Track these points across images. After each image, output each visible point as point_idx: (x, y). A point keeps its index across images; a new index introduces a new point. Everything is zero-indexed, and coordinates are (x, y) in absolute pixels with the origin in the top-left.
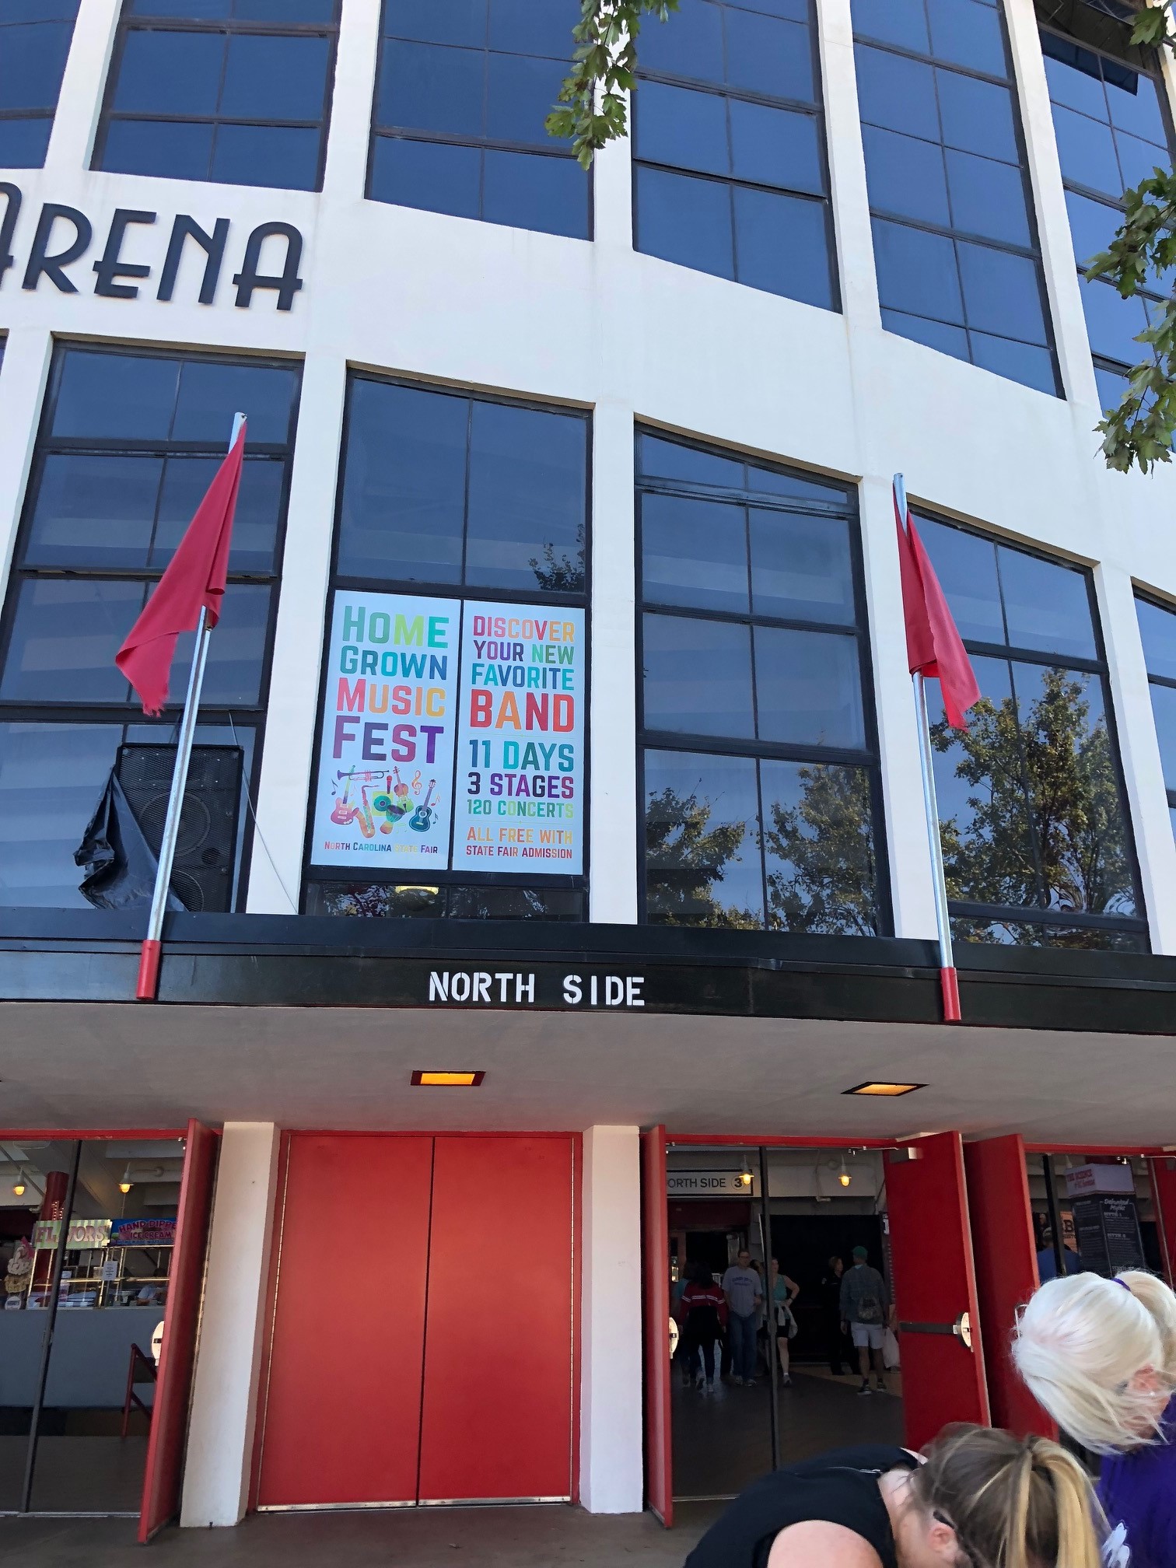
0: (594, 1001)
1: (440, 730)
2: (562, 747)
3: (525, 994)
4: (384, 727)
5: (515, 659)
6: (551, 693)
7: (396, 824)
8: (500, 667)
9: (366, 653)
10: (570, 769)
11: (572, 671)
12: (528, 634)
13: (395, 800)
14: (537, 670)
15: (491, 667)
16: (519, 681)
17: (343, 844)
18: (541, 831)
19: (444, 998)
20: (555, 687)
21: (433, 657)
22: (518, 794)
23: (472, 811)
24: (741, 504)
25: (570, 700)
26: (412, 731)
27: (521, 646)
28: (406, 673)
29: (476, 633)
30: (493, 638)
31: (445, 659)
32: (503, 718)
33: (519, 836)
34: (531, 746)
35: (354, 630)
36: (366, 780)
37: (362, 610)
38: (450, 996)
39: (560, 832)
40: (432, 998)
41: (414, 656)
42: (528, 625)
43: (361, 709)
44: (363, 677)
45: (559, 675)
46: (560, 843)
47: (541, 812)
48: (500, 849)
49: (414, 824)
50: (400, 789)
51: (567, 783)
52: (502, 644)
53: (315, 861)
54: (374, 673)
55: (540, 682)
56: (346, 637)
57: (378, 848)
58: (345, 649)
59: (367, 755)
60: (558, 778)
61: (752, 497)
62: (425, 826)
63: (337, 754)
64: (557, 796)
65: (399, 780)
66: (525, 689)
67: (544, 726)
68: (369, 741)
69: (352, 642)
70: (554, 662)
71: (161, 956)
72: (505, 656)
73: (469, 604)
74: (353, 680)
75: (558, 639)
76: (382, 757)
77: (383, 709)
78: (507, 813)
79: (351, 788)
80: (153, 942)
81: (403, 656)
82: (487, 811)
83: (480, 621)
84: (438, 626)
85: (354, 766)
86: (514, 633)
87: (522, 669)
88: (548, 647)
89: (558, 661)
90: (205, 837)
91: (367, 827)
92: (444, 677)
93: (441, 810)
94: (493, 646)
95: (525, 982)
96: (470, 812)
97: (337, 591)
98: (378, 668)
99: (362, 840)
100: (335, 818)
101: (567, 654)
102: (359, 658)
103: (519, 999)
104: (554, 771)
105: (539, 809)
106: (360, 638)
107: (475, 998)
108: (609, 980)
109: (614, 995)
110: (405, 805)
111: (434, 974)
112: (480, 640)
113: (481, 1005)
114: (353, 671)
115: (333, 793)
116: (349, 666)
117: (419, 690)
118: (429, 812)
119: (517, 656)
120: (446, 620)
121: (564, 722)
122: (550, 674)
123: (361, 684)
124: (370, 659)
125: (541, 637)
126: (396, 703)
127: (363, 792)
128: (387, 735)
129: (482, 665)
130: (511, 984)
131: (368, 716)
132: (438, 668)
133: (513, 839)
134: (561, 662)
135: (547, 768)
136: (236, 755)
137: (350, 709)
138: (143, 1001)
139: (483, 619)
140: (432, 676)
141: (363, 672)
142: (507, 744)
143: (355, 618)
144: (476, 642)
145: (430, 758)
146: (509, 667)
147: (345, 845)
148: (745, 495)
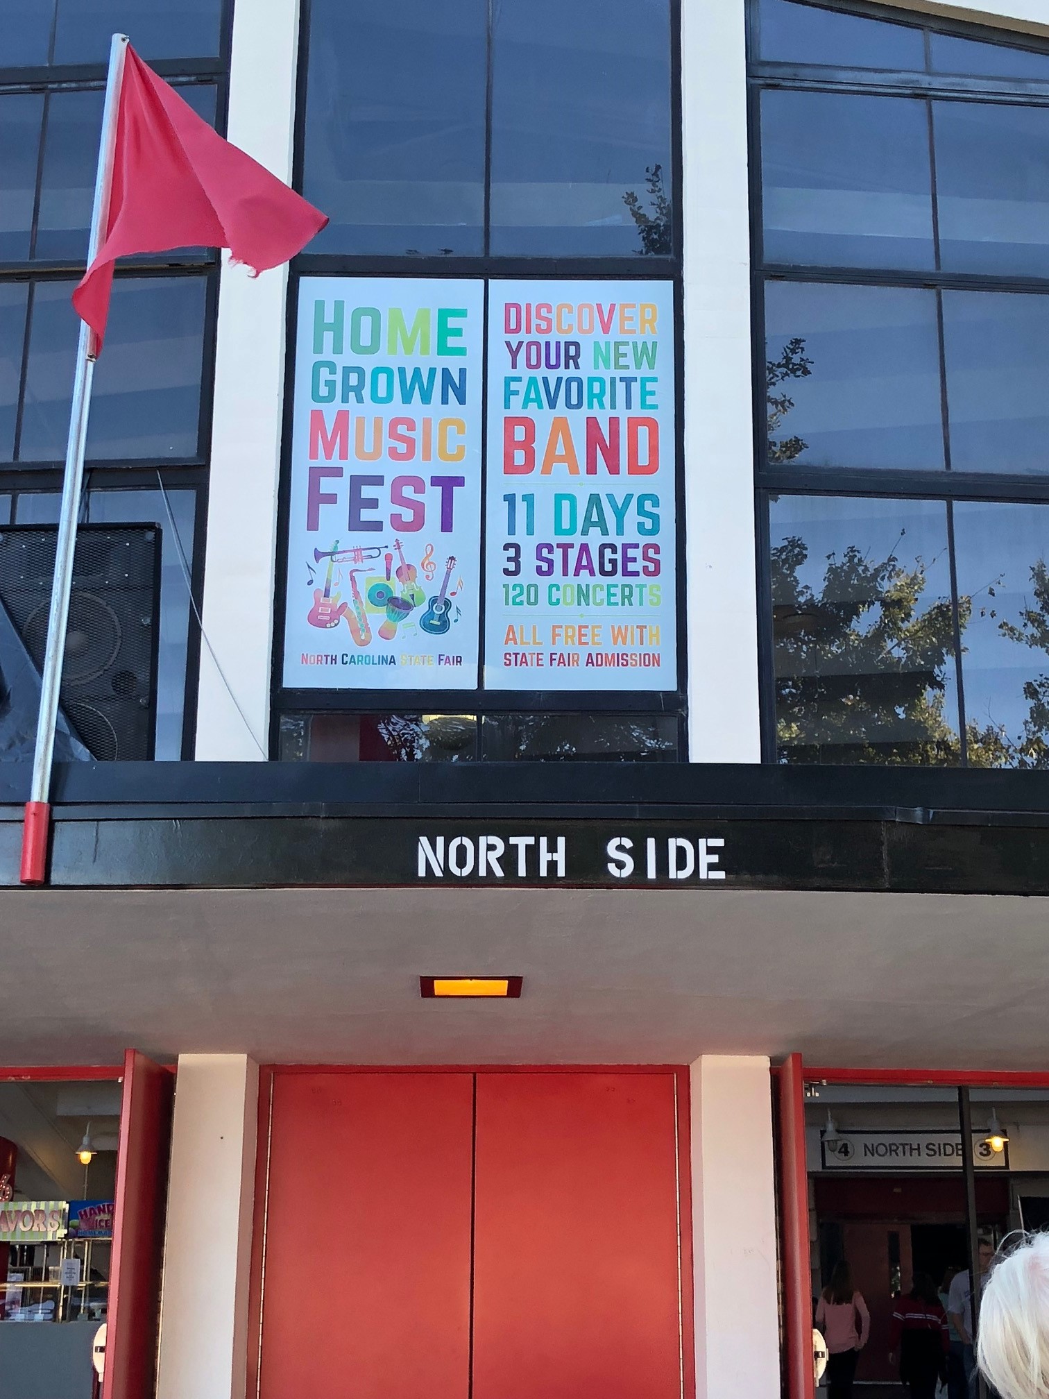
0: (652, 873)
1: (459, 481)
2: (642, 499)
3: (552, 865)
4: (378, 481)
5: (567, 367)
6: (623, 414)
7: (400, 625)
8: (545, 380)
9: (347, 371)
10: (655, 531)
11: (654, 380)
12: (586, 326)
13: (398, 589)
14: (601, 380)
15: (532, 381)
16: (574, 401)
17: (327, 656)
18: (613, 627)
19: (438, 873)
20: (629, 406)
21: (446, 372)
22: (577, 574)
23: (510, 602)
24: (919, 95)
25: (652, 425)
26: (419, 486)
27: (577, 345)
28: (407, 398)
29: (508, 330)
30: (534, 336)
31: (463, 372)
32: (550, 458)
33: (581, 635)
34: (594, 500)
35: (328, 337)
36: (355, 560)
37: (339, 305)
38: (446, 869)
39: (641, 628)
40: (422, 872)
41: (417, 371)
42: (586, 311)
43: (344, 455)
44: (344, 407)
45: (635, 387)
46: (642, 644)
47: (613, 599)
48: (554, 657)
49: (427, 626)
50: (405, 572)
51: (651, 553)
52: (548, 344)
53: (289, 682)
54: (360, 400)
55: (607, 399)
56: (318, 348)
57: (376, 661)
58: (317, 366)
59: (356, 524)
60: (636, 546)
61: (937, 83)
62: (442, 627)
63: (313, 524)
64: (636, 574)
65: (402, 559)
66: (584, 412)
67: (614, 469)
68: (357, 503)
69: (328, 354)
70: (627, 367)
71: (51, 824)
72: (553, 362)
73: (498, 287)
74: (330, 412)
75: (633, 332)
76: (377, 526)
77: (375, 455)
78: (561, 601)
79: (336, 573)
80: (39, 804)
81: (402, 371)
82: (532, 600)
83: (513, 311)
84: (452, 323)
85: (338, 541)
86: (565, 327)
87: (579, 381)
88: (617, 344)
89: (632, 366)
90: (115, 655)
91: (359, 632)
92: (462, 401)
93: (466, 601)
94: (534, 348)
95: (552, 848)
96: (507, 603)
97: (302, 279)
98: (366, 393)
99: (357, 651)
100: (316, 620)
101: (646, 354)
102: (338, 377)
103: (543, 872)
104: (631, 535)
105: (610, 595)
106: (338, 349)
107: (482, 872)
108: (673, 843)
109: (681, 865)
110: (413, 596)
111: (424, 840)
112: (514, 339)
113: (490, 880)
114: (330, 398)
115: (310, 583)
116: (324, 391)
117: (427, 422)
118: (447, 604)
119: (571, 362)
120: (462, 313)
121: (643, 460)
122: (621, 387)
123: (342, 417)
124: (354, 379)
125: (606, 328)
126: (395, 443)
127: (353, 579)
128: (382, 493)
129: (519, 379)
130: (533, 851)
131: (354, 466)
132: (454, 387)
133: (573, 641)
134: (638, 366)
135: (620, 531)
136: (150, 536)
137: (328, 456)
138: (30, 885)
139: (518, 307)
140: (445, 401)
141: (345, 400)
142: (559, 498)
143: (329, 318)
144: (508, 344)
145: (447, 526)
146: (559, 380)
147: (329, 658)
148: (925, 81)
